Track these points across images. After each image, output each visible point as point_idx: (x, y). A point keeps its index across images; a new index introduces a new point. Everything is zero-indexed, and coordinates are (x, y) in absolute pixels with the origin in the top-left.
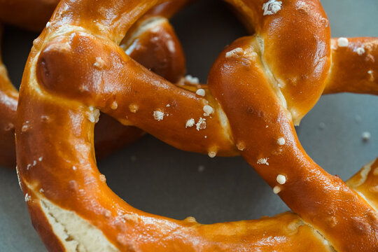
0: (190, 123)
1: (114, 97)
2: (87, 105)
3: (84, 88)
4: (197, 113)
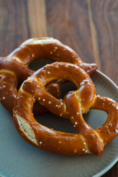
0: (57, 106)
1: (40, 96)
2: (33, 96)
3: (33, 91)
4: (59, 104)
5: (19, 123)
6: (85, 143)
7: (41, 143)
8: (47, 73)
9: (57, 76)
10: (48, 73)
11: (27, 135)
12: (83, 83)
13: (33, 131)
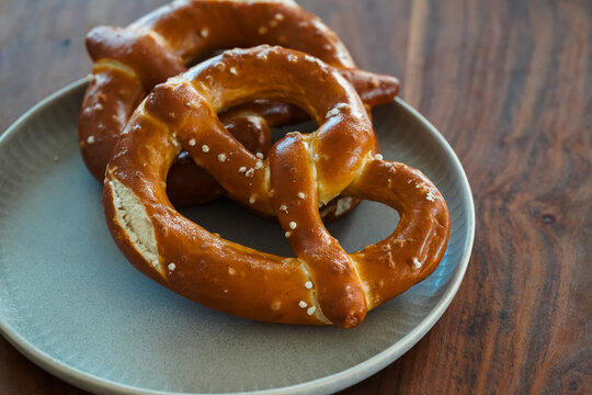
0: (243, 169)
1: (195, 136)
2: (172, 131)
3: (173, 115)
4: (251, 164)
5: (117, 202)
6: (309, 285)
7: (172, 266)
8: (228, 70)
9: (262, 84)
10: (233, 70)
11: (132, 237)
12: (335, 111)
13: (153, 229)
